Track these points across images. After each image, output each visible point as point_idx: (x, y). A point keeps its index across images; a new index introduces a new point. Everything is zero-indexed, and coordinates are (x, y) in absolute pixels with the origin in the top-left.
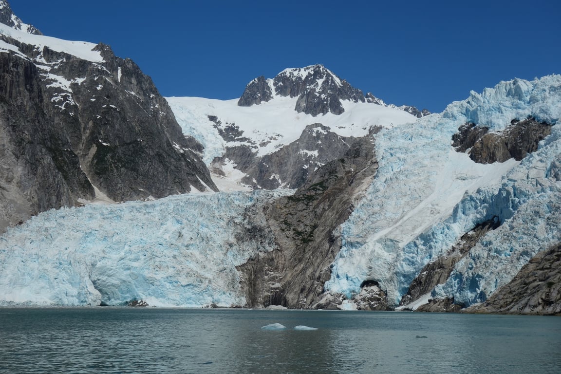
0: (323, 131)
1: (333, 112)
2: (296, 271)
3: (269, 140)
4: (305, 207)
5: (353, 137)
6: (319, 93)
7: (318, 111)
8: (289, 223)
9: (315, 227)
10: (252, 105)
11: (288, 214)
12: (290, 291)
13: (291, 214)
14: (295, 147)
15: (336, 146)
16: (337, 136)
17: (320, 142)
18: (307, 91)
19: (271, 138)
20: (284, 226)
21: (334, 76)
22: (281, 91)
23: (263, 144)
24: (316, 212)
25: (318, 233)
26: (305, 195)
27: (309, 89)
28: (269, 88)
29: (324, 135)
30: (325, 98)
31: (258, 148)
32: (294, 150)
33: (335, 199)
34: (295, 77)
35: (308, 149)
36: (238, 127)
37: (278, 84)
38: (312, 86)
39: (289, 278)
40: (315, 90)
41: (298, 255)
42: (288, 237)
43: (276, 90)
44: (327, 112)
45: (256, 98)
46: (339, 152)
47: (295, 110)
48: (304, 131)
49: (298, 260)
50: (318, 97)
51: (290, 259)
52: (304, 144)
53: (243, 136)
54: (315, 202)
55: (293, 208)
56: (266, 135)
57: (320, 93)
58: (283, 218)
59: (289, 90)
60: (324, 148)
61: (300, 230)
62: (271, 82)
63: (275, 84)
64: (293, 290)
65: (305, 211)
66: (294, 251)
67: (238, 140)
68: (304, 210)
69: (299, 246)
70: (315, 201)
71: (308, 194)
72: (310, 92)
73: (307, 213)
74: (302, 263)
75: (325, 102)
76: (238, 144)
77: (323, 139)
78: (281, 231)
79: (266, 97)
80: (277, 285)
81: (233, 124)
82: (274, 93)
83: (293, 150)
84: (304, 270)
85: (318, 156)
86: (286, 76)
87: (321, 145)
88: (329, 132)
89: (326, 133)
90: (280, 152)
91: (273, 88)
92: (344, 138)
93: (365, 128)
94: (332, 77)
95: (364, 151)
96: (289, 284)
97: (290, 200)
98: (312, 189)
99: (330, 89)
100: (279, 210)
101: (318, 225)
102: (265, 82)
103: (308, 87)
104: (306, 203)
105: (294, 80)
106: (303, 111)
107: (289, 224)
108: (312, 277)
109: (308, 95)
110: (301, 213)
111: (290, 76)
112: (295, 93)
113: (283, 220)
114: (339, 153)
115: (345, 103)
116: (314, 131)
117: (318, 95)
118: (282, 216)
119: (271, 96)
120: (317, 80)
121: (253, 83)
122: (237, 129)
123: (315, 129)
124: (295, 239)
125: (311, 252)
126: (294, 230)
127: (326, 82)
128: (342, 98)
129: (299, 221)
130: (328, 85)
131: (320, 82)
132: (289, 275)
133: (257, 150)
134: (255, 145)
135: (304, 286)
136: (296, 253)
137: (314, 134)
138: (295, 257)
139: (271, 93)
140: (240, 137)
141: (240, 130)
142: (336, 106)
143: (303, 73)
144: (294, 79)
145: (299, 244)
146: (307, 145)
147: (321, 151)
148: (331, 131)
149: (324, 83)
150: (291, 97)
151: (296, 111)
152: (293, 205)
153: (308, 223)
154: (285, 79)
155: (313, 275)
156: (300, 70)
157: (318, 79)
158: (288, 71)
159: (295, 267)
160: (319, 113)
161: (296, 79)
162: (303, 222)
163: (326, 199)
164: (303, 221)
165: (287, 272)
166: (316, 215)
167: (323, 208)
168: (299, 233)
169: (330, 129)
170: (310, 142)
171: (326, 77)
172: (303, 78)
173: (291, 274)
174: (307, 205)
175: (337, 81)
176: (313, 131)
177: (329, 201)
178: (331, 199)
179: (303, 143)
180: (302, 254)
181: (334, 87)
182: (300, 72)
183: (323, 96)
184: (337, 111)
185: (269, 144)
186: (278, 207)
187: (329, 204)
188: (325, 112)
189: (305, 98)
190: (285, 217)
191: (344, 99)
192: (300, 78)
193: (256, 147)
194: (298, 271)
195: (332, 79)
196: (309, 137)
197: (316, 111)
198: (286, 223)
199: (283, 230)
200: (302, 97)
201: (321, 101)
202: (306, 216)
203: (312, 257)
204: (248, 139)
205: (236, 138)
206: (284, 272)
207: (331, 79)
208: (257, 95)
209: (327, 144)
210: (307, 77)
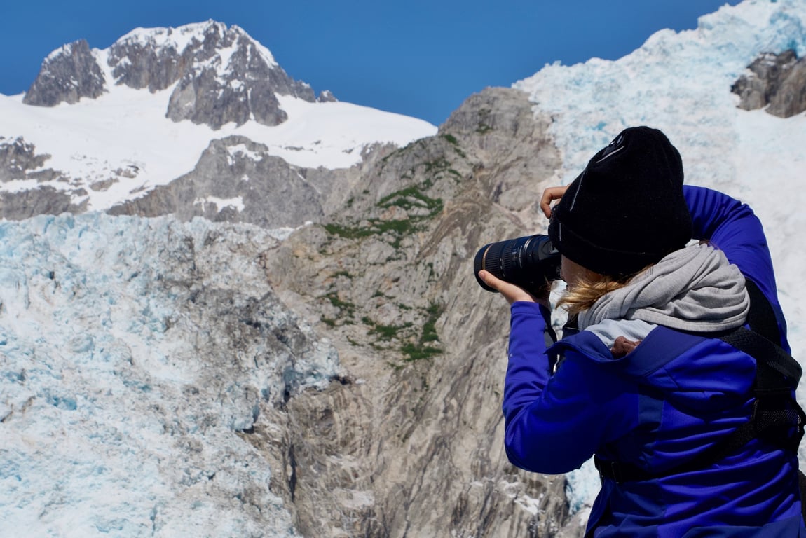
0: (251, 154)
1: (262, 121)
2: (414, 449)
3: (114, 176)
4: (390, 251)
5: (325, 169)
6: (224, 77)
7: (225, 117)
8: (345, 301)
9: (435, 311)
10: (58, 103)
11: (336, 275)
12: (418, 520)
13: (346, 274)
14: (186, 188)
15: (285, 188)
16: (286, 165)
17: (246, 178)
18: (194, 74)
19: (118, 173)
20: (330, 310)
21: (257, 43)
22: (128, 77)
23: (102, 186)
24: (431, 265)
25: (449, 328)
26: (378, 220)
27: (199, 69)
28: (97, 69)
29: (253, 162)
30: (239, 89)
31: (86, 193)
32: (184, 196)
33: (481, 229)
34: (159, 46)
35: (217, 194)
36: (32, 147)
37: (117, 61)
38: (207, 63)
39: (396, 474)
40: (213, 71)
41: (409, 396)
42: (354, 344)
43: (115, 75)
44: (245, 120)
45: (68, 90)
46: (296, 202)
47: (167, 116)
48: (206, 153)
49: (411, 414)
50: (224, 87)
51: (387, 412)
52: (208, 183)
53: (47, 165)
54: (422, 238)
55: (349, 255)
56: (104, 166)
57: (228, 79)
58: (322, 288)
59: (145, 76)
60: (258, 191)
61: (386, 321)
62: (102, 57)
63: (112, 62)
64: (425, 515)
65: (394, 263)
66: (391, 384)
67: (32, 176)
68: (389, 259)
69: (402, 368)
70: (420, 234)
71: (387, 216)
72: (202, 75)
73: (400, 268)
74: (428, 424)
75: (241, 99)
76: (32, 184)
77: (254, 171)
78: (325, 325)
79: (92, 87)
80: (363, 499)
81: (20, 139)
82: (110, 81)
83: (180, 197)
84: (441, 445)
85: (245, 210)
86: (138, 45)
87: (248, 184)
88: (265, 157)
89: (259, 158)
90: (149, 199)
91: (107, 70)
92: (303, 171)
93: (351, 151)
94: (253, 45)
95: (507, 116)
96: (404, 493)
97: (333, 234)
98: (395, 204)
99: (251, 69)
100: (306, 261)
101: (445, 306)
102: (88, 54)
103: (195, 65)
104: (392, 240)
105: (157, 55)
106: (186, 118)
107: (346, 305)
108: (482, 467)
109: (199, 82)
110: (382, 270)
111: (148, 45)
112: (159, 83)
113: (321, 292)
114: (294, 206)
115: (287, 102)
116: (229, 154)
117: (222, 82)
118: (318, 280)
119: (105, 86)
120: (217, 50)
121: (61, 55)
122: (31, 152)
123: (232, 150)
124: (379, 348)
125: (448, 389)
126: (366, 321)
127: (241, 53)
128: (278, 90)
129: (378, 294)
130: (245, 62)
131: (226, 54)
132: (396, 463)
133: (83, 198)
134: (80, 187)
135: (461, 499)
136: (400, 391)
137: (230, 162)
138: (401, 403)
139: (103, 81)
140: (38, 169)
141: (37, 152)
142: (266, 106)
143: (180, 38)
144: (157, 51)
145: (400, 363)
146: (214, 185)
147: (251, 197)
148: (271, 153)
149: (233, 56)
150: (152, 91)
151: (169, 120)
152: (349, 247)
153: (407, 299)
154: (135, 51)
155: (482, 458)
156: (170, 33)
157: (220, 48)
158: (141, 35)
159: (407, 437)
160: (227, 122)
161: (163, 50)
162: (391, 298)
163: (455, 226)
164: (390, 294)
165: (385, 454)
166: (432, 273)
167: (455, 254)
168: (389, 332)
169: (267, 149)
170: (222, 177)
171: (238, 43)
172: (180, 50)
173: (400, 460)
174: (396, 245)
175: (266, 54)
176: (225, 152)
177: (464, 234)
178: (469, 227)
179: (204, 181)
180: (421, 395)
181: (261, 68)
182: (171, 36)
183: (235, 84)
184: (271, 117)
185: (114, 185)
186: (300, 253)
187: (466, 241)
188: (242, 119)
189: (191, 88)
190: (327, 284)
191: (283, 93)
192: (172, 50)
193: (81, 192)
194: (420, 448)
195: (253, 50)
196: (218, 167)
197: (220, 117)
198: (336, 302)
199: (331, 324)
200: (183, 87)
201: (231, 96)
202: (397, 280)
203: (454, 402)
204: (60, 173)
205: (28, 171)
206: (374, 453)
207: (251, 50)
208: (71, 83)
209: (265, 183)
210: (189, 48)
